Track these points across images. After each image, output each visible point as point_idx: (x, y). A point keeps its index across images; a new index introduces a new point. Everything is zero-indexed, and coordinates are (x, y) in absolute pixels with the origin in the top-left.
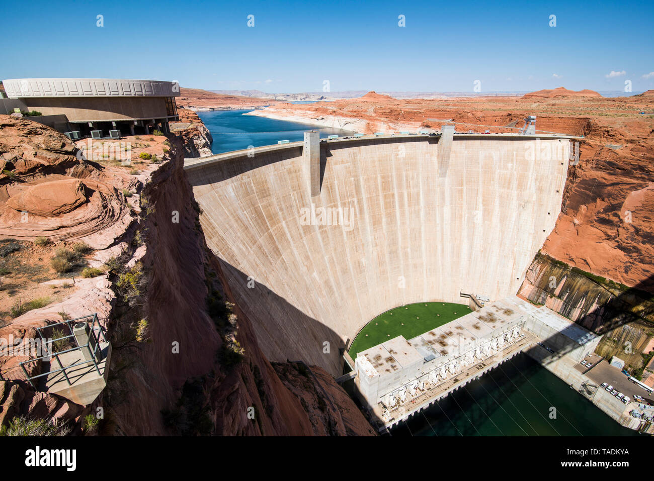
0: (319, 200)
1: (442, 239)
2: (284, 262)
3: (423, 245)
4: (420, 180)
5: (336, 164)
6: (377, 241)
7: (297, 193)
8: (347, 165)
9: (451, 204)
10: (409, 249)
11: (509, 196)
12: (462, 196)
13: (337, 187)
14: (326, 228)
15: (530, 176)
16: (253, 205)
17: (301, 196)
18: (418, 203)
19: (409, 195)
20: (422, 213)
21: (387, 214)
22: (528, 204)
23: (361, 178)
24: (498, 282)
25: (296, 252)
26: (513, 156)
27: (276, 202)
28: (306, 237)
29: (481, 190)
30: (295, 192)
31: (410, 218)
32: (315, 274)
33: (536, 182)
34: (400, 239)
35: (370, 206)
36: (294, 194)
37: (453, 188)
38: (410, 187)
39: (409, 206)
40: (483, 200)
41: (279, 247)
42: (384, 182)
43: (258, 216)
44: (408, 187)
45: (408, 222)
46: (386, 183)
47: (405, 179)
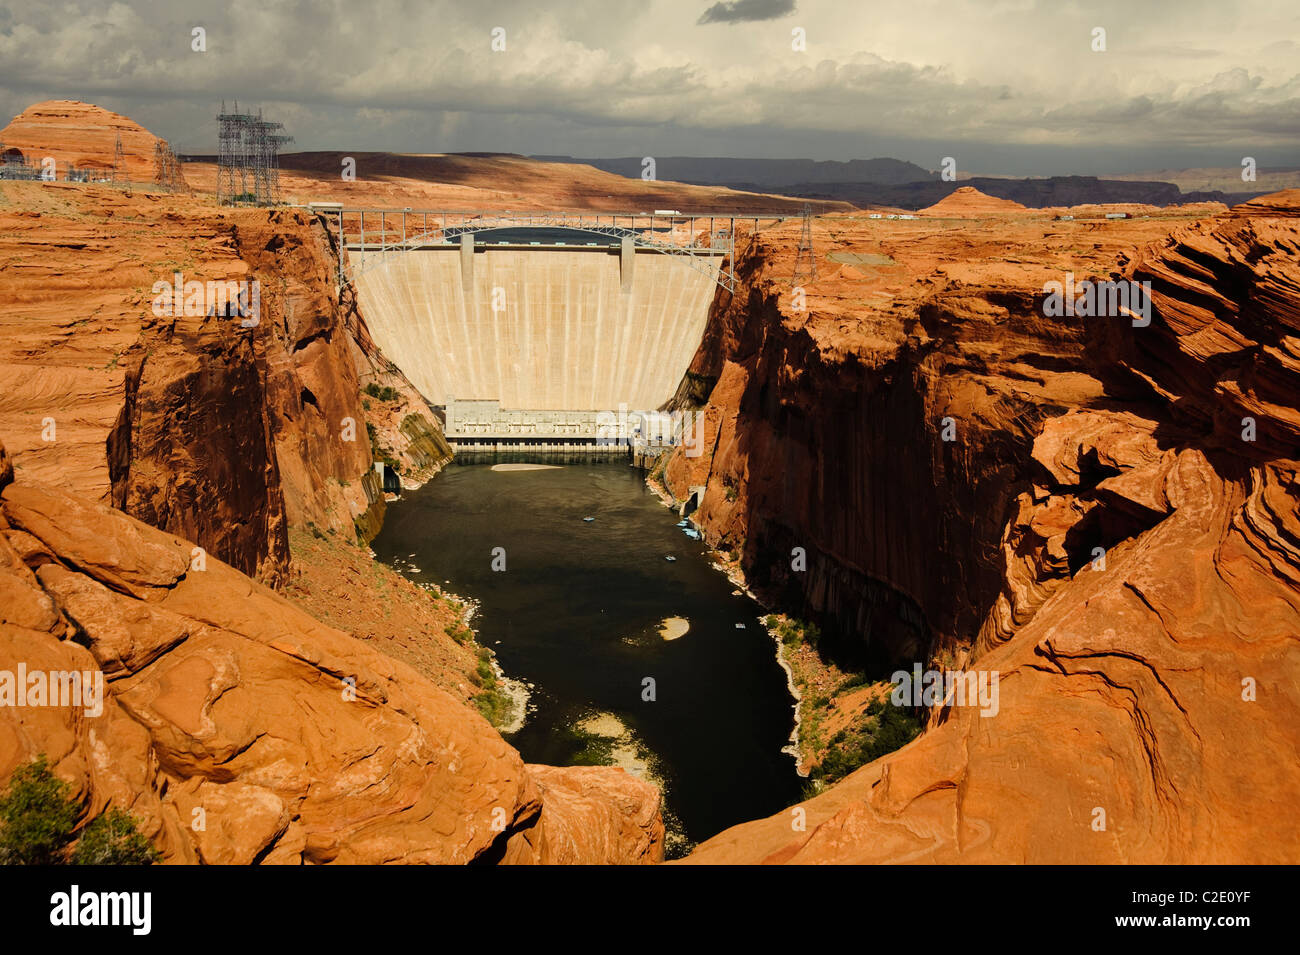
0: (472, 296)
1: (618, 361)
3: (596, 365)
4: (599, 294)
5: (497, 267)
6: (537, 350)
8: (511, 269)
9: (633, 323)
10: (577, 368)
12: (645, 315)
18: (594, 318)
19: (584, 309)
20: (598, 330)
21: (553, 325)
23: (526, 285)
25: (434, 329)
27: (425, 287)
29: (665, 307)
31: (582, 334)
32: (451, 355)
34: (566, 356)
35: (533, 314)
37: (637, 305)
38: (586, 300)
39: (582, 320)
40: (664, 319)
41: (417, 318)
42: (554, 292)
43: (405, 290)
44: (584, 300)
45: (579, 337)
46: (557, 293)
47: (581, 290)
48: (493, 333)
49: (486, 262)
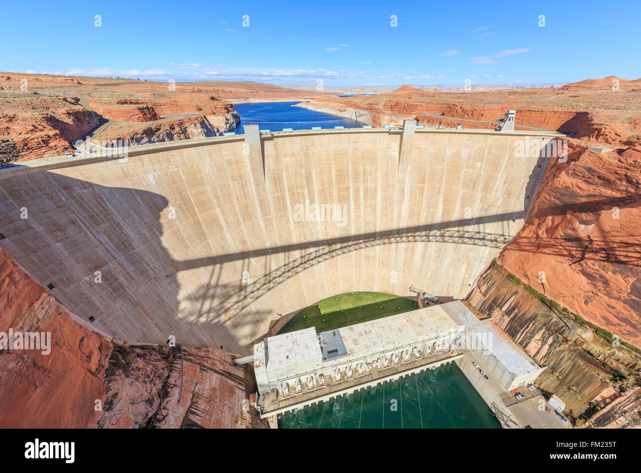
0: (264, 189)
1: (398, 234)
2: (209, 246)
3: (378, 239)
4: (379, 175)
5: (285, 156)
6: (328, 231)
7: (238, 183)
8: (298, 157)
9: (410, 200)
11: (473, 197)
12: (422, 193)
13: (285, 179)
14: (271, 217)
15: (499, 178)
16: (180, 193)
17: (243, 185)
18: (374, 197)
19: (366, 190)
20: (379, 208)
22: (492, 207)
23: (314, 171)
24: (449, 284)
25: (228, 237)
26: (484, 154)
27: (210, 191)
28: (246, 223)
29: (443, 188)
30: (235, 182)
31: (365, 212)
33: (504, 184)
35: (322, 197)
36: (234, 183)
37: (413, 185)
38: (367, 181)
39: (365, 200)
40: (444, 200)
41: (206, 232)
42: (338, 175)
43: (184, 202)
44: (365, 181)
45: (363, 215)
46: (341, 176)
47: (362, 173)
49: (274, 152)
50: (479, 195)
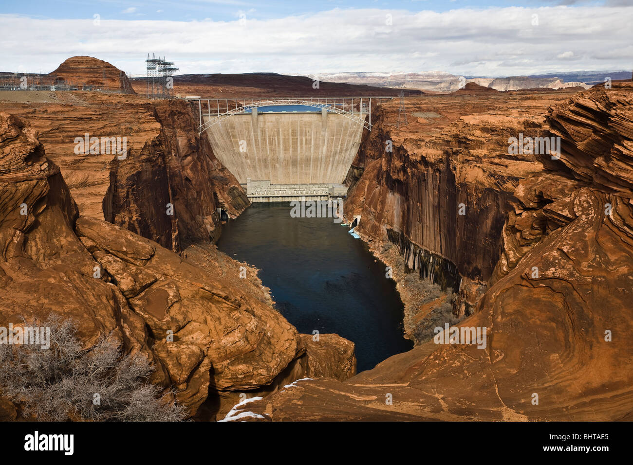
0: (257, 135)
4: (313, 133)
5: (268, 122)
8: (274, 123)
9: (328, 145)
10: (303, 165)
13: (267, 132)
18: (310, 144)
19: (306, 140)
20: (312, 148)
21: (292, 147)
23: (281, 130)
27: (237, 131)
29: (341, 138)
31: (305, 150)
34: (299, 160)
35: (284, 142)
36: (246, 131)
37: (329, 137)
39: (305, 145)
44: (306, 135)
45: (304, 152)
46: (294, 133)
47: (304, 132)
48: (267, 151)
49: (263, 120)
50: (353, 138)
